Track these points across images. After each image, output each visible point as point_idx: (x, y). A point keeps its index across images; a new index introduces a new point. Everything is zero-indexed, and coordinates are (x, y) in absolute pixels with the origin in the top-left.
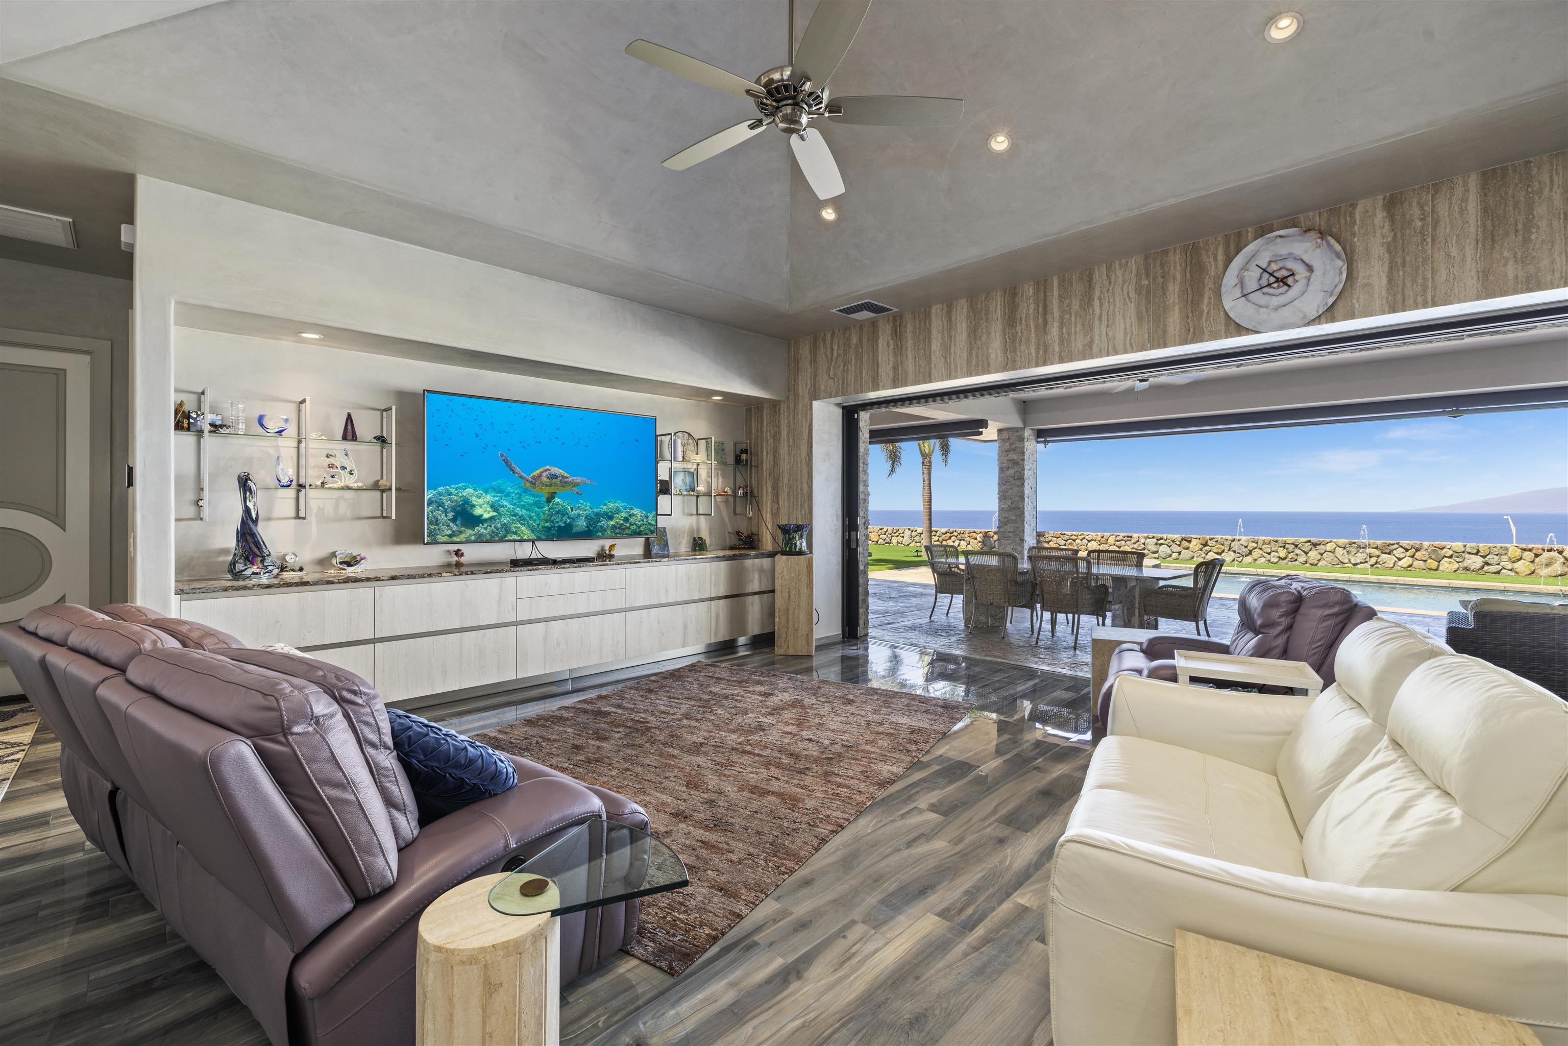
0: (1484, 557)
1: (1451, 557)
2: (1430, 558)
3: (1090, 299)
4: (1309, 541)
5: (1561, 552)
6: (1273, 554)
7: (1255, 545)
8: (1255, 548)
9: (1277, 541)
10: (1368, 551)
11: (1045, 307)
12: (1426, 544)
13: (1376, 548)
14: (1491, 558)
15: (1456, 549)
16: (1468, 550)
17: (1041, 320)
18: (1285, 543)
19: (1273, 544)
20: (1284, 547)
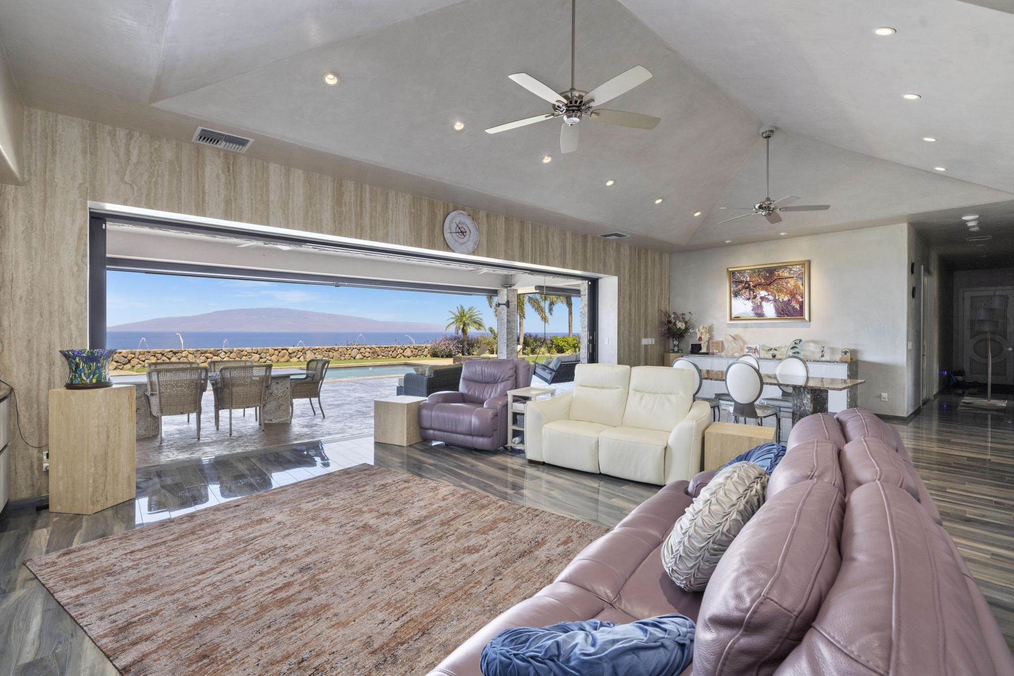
0: (260, 354)
1: (246, 356)
2: (237, 357)
3: (387, 208)
4: (171, 351)
5: (287, 350)
6: (146, 361)
7: (133, 356)
8: (133, 358)
9: (149, 352)
10: (207, 355)
11: (361, 202)
12: (235, 349)
13: (211, 353)
14: (263, 355)
15: (249, 351)
16: (254, 351)
17: (358, 209)
18: (156, 353)
19: (146, 354)
20: (155, 356)
